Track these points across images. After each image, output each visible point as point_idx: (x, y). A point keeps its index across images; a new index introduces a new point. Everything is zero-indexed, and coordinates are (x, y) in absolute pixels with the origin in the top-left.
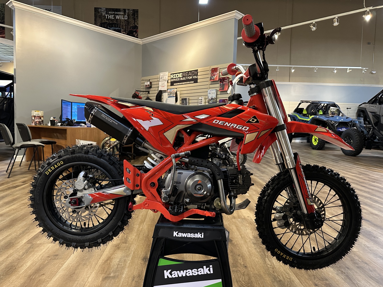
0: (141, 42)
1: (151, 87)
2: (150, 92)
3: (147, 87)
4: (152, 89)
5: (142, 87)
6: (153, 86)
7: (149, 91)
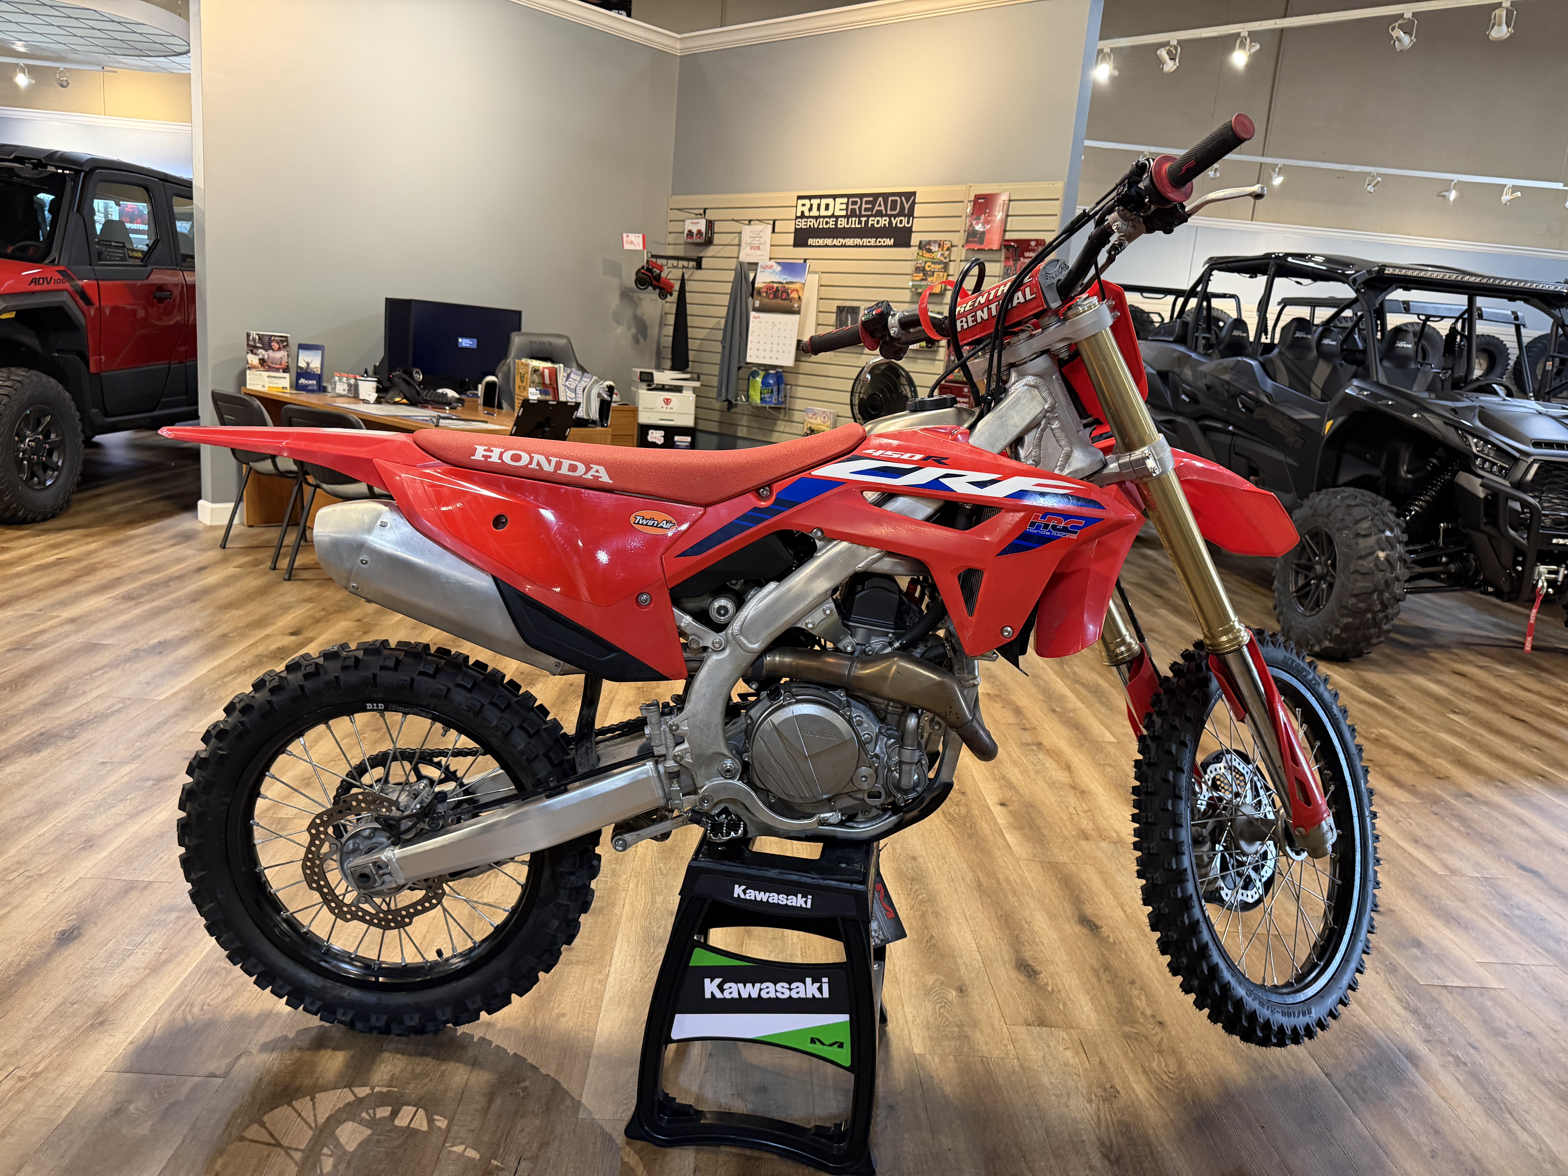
0: (678, 46)
1: (709, 242)
2: (704, 260)
3: (695, 239)
4: (711, 251)
5: (671, 238)
6: (717, 239)
7: (701, 258)
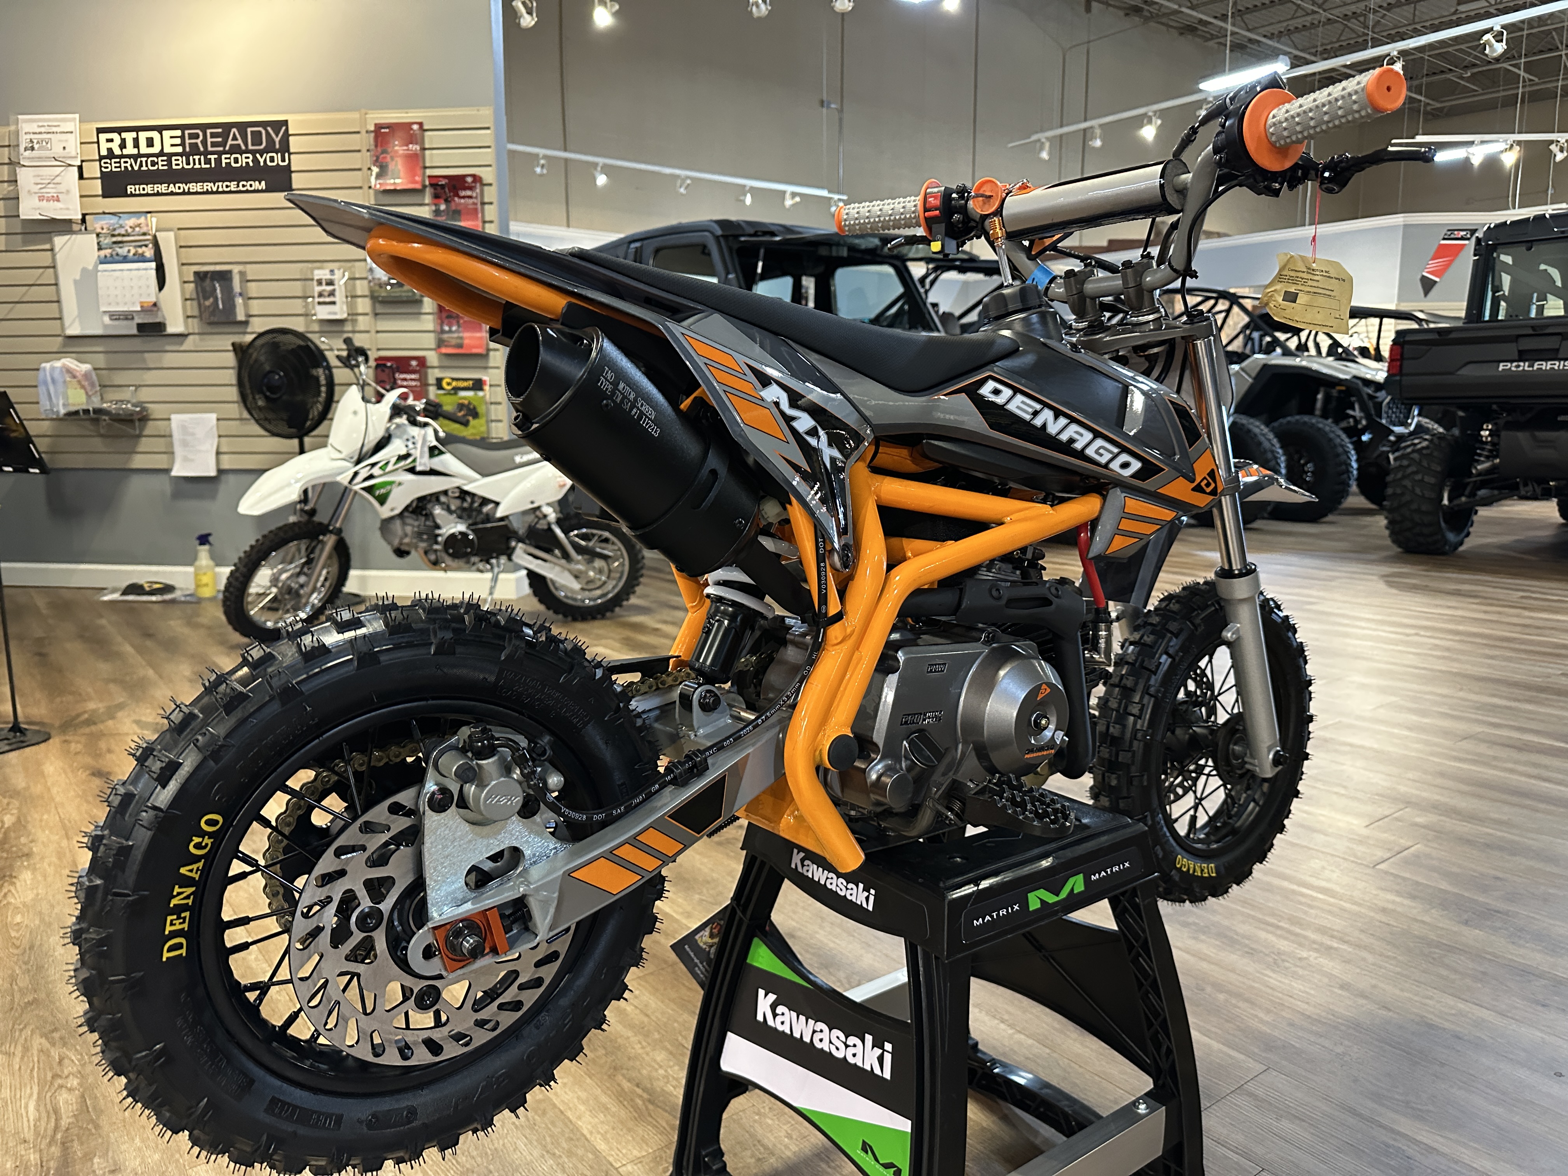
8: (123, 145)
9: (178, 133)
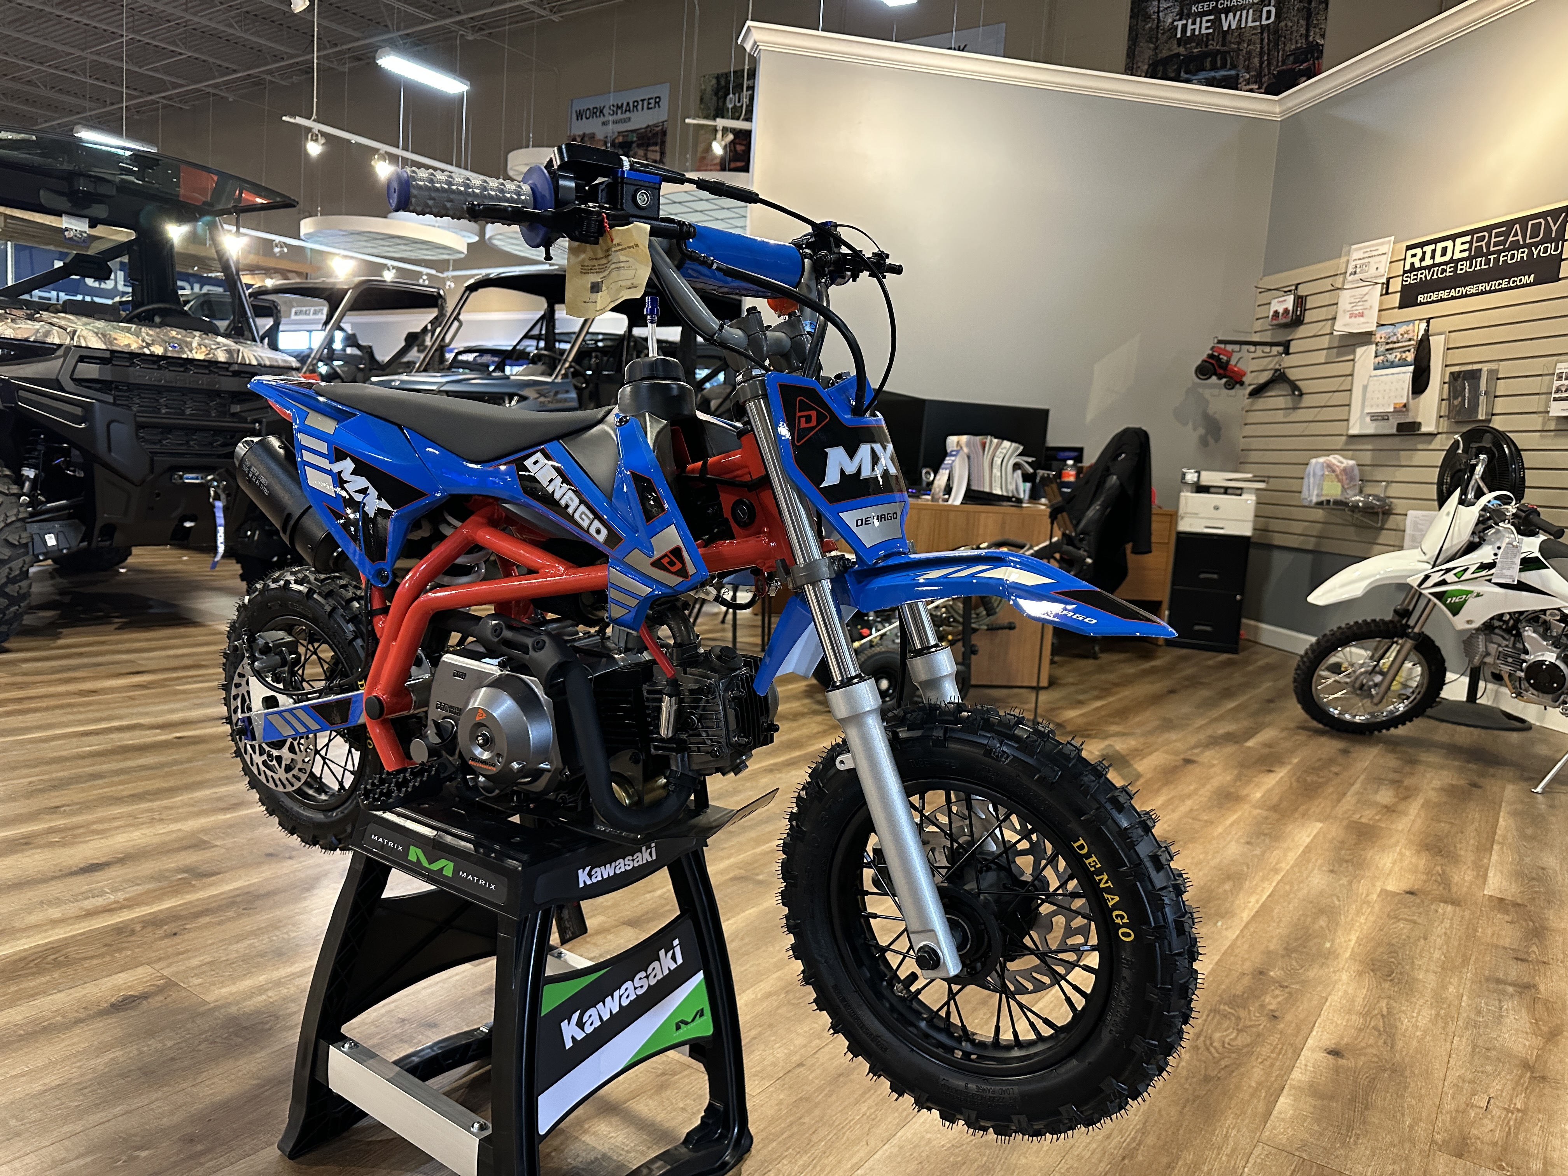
0: (1278, 110)
1: (1297, 321)
2: (1292, 343)
3: (1283, 320)
4: (1302, 331)
6: (1309, 316)
7: (1289, 341)
8: (1422, 259)
9: (1468, 238)
